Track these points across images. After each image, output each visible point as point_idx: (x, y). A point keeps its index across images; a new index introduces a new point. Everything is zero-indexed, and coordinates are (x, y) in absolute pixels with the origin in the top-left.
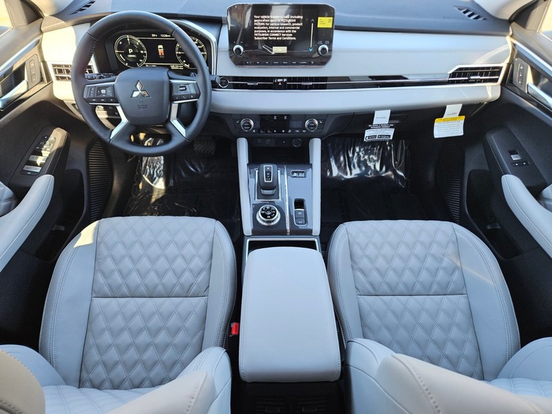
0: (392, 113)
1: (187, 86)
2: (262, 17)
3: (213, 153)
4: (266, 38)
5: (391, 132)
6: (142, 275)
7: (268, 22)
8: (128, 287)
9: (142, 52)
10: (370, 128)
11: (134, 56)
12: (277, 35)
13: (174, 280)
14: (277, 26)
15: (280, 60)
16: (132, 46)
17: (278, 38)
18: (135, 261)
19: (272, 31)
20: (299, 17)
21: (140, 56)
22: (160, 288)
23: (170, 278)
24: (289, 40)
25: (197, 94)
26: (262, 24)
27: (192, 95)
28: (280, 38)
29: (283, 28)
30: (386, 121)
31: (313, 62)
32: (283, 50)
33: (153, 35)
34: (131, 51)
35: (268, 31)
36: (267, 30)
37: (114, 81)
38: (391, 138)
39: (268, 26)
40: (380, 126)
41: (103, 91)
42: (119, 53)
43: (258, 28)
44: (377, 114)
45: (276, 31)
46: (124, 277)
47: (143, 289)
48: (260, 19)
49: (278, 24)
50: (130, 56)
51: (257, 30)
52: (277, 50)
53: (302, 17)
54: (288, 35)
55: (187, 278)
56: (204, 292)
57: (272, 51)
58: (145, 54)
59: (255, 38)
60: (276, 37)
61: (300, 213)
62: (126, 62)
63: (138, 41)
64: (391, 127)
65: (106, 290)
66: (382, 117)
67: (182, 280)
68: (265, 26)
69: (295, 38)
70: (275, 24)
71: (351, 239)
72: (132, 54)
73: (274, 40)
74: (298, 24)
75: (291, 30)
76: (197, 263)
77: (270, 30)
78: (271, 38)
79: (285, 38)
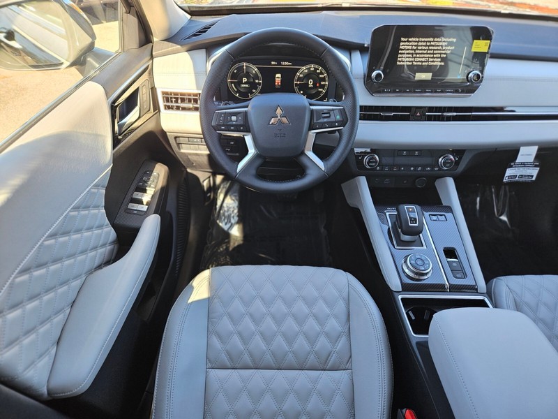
0: (539, 150)
1: (332, 113)
2: (410, 40)
3: (296, 197)
4: (410, 63)
5: (534, 172)
6: (268, 339)
7: (415, 46)
8: (251, 354)
9: (257, 81)
10: (511, 167)
11: (247, 86)
12: (423, 60)
13: (307, 347)
14: (424, 50)
15: (423, 87)
16: (247, 75)
17: (423, 64)
18: (256, 321)
19: (418, 56)
20: (451, 40)
21: (253, 85)
22: (290, 356)
23: (301, 344)
24: (437, 66)
25: (342, 121)
26: (409, 47)
27: (338, 122)
28: (427, 64)
29: (432, 52)
30: (531, 159)
31: (460, 90)
32: (427, 76)
33: (273, 63)
34: (245, 80)
35: (414, 55)
36: (412, 54)
37: (247, 107)
38: (534, 179)
39: (415, 50)
40: (523, 164)
41: (234, 118)
42: (232, 83)
43: (403, 52)
44: (523, 150)
45: (422, 56)
46: (245, 341)
47: (269, 359)
48: (408, 41)
49: (427, 48)
50: (243, 86)
51: (401, 54)
52: (421, 76)
53: (455, 40)
54: (436, 60)
55: (323, 343)
56: (345, 364)
57: (414, 77)
58: (259, 84)
59: (398, 63)
60: (422, 62)
61: (454, 264)
62: (237, 92)
63: (254, 69)
64: (536, 166)
65: (224, 358)
66: (527, 154)
67: (317, 347)
68: (412, 50)
69: (443, 64)
70: (424, 48)
71: (517, 299)
72: (245, 83)
73: (419, 65)
74: (449, 48)
75: (440, 54)
76: (334, 325)
77: (416, 54)
78: (415, 63)
79: (432, 64)
